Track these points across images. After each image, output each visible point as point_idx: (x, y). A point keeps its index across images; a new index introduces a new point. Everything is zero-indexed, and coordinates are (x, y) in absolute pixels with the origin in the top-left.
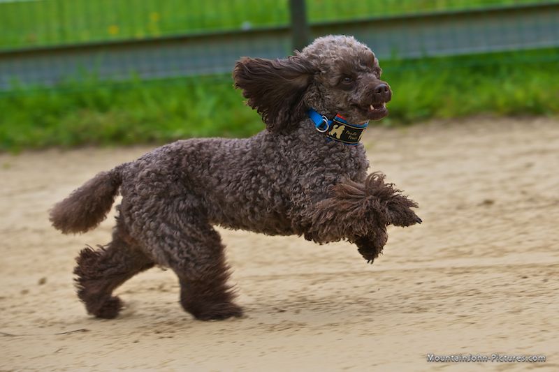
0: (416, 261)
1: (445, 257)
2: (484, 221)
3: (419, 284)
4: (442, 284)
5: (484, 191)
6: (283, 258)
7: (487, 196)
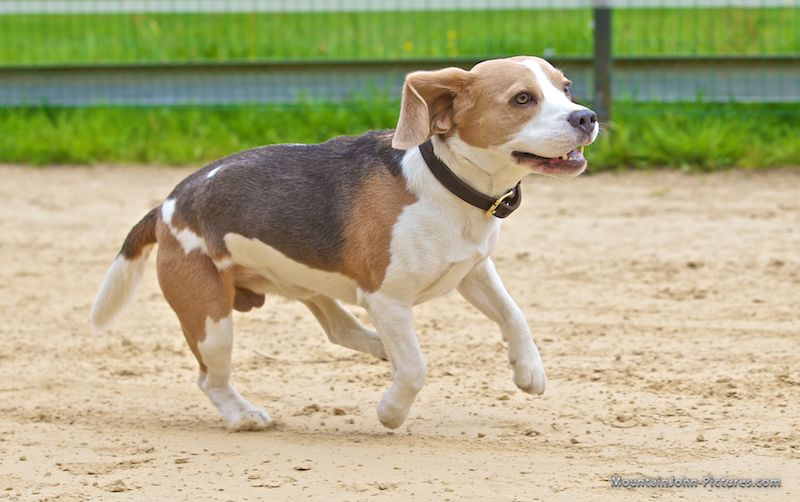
0: (696, 319)
1: (727, 318)
2: (772, 283)
3: (697, 343)
4: (719, 345)
5: (776, 250)
6: (562, 305)
7: (778, 257)
